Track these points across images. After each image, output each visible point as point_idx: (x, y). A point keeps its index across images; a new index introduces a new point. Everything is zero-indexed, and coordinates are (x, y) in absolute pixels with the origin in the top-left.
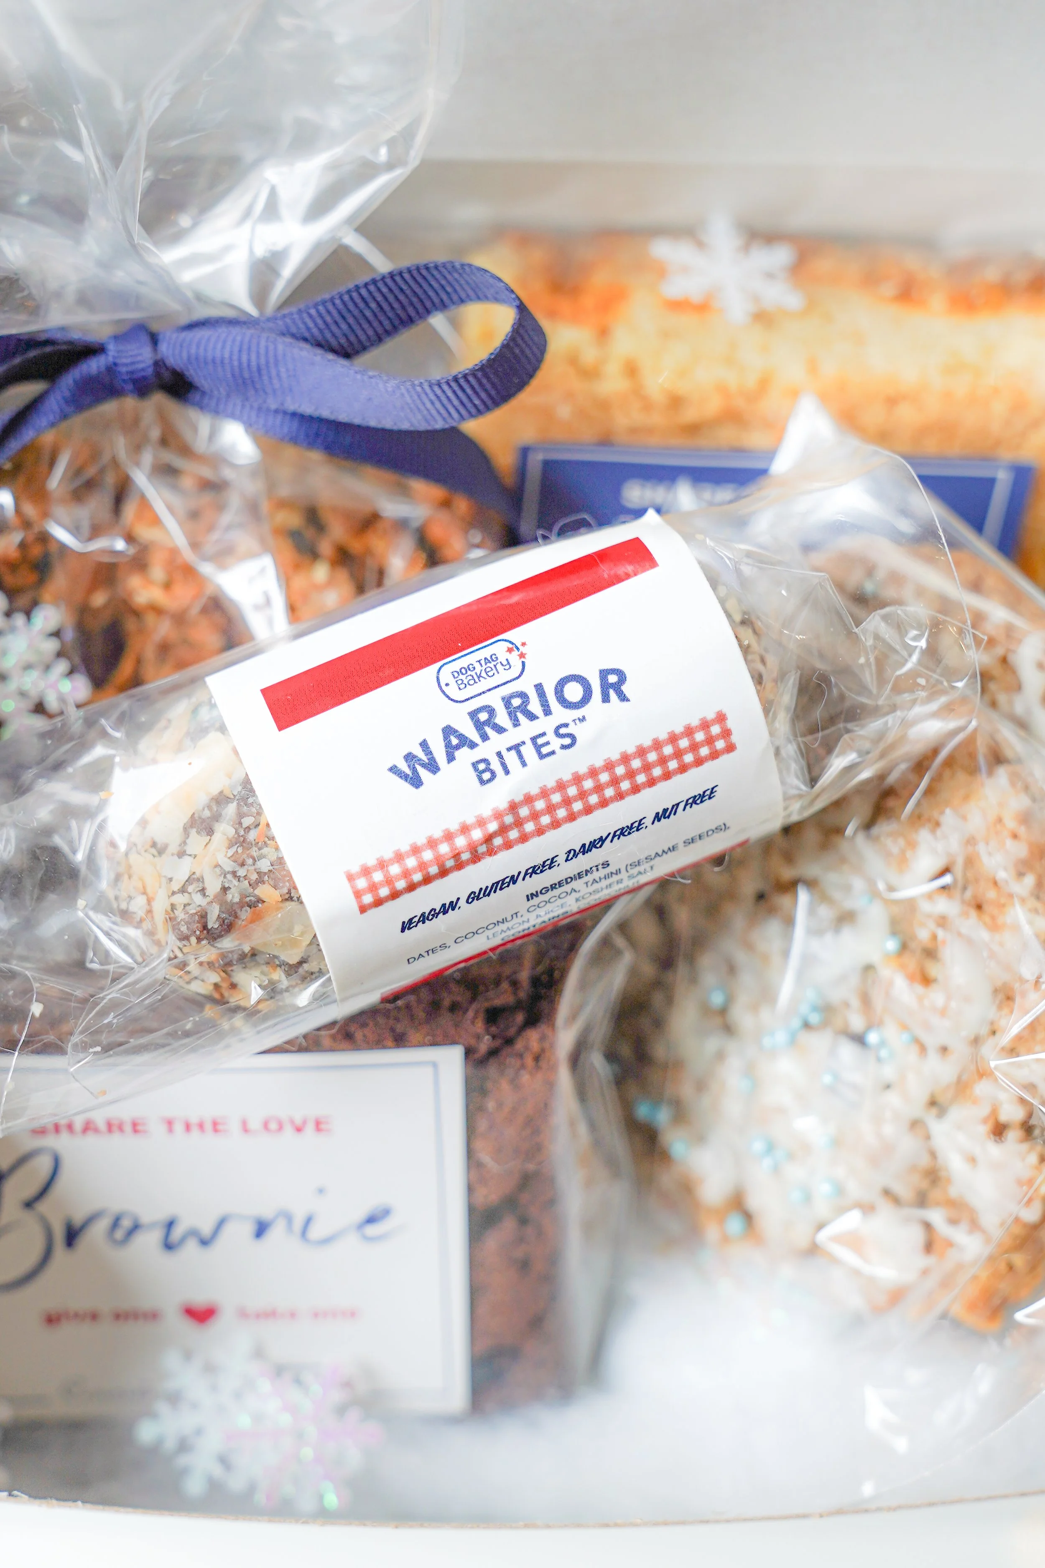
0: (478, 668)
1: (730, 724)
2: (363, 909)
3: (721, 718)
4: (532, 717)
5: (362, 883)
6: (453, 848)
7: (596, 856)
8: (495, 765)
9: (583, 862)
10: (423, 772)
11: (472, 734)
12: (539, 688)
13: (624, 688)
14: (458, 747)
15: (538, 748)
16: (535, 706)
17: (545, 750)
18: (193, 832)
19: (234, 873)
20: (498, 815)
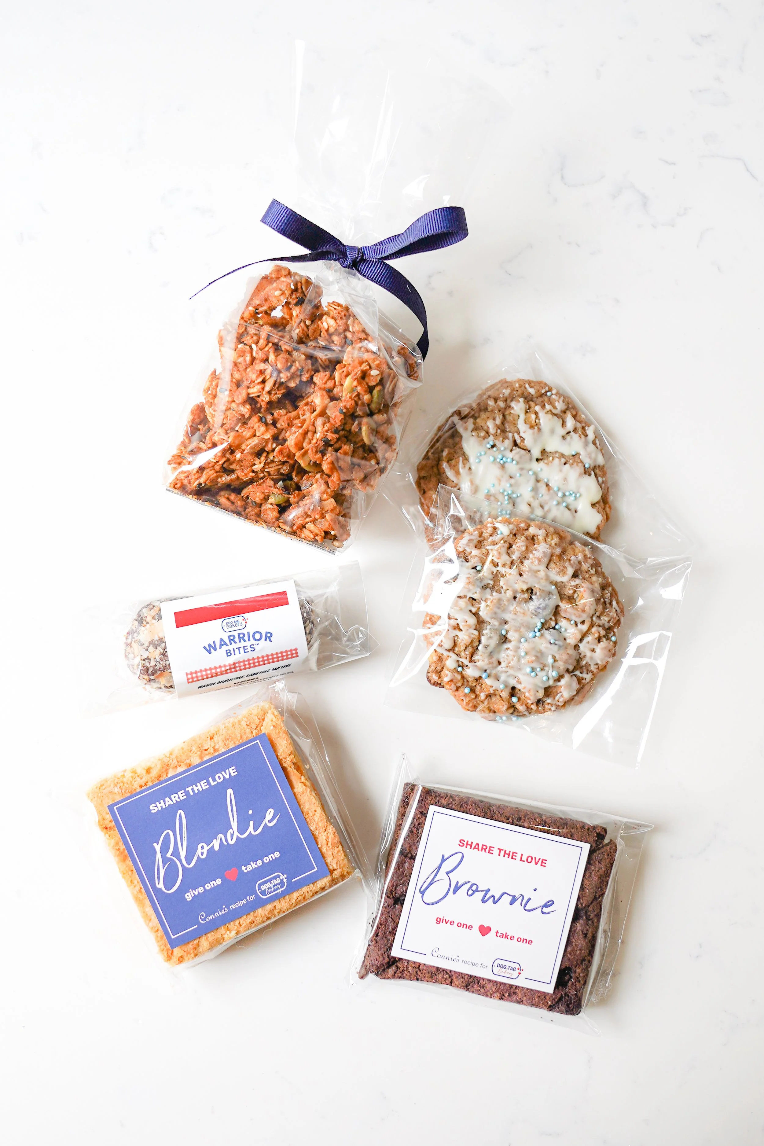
0: (233, 623)
1: (298, 651)
2: (189, 683)
3: (296, 649)
4: (245, 641)
5: (190, 676)
6: (216, 671)
7: (255, 676)
8: (232, 652)
9: (251, 677)
10: (212, 650)
11: (228, 642)
12: (248, 633)
13: (271, 638)
14: (223, 645)
15: (244, 650)
16: (246, 638)
17: (246, 651)
18: (151, 646)
19: (159, 662)
20: (230, 665)
